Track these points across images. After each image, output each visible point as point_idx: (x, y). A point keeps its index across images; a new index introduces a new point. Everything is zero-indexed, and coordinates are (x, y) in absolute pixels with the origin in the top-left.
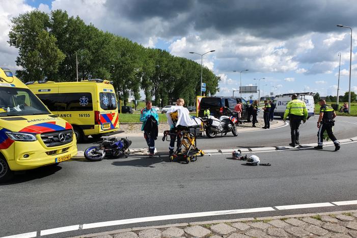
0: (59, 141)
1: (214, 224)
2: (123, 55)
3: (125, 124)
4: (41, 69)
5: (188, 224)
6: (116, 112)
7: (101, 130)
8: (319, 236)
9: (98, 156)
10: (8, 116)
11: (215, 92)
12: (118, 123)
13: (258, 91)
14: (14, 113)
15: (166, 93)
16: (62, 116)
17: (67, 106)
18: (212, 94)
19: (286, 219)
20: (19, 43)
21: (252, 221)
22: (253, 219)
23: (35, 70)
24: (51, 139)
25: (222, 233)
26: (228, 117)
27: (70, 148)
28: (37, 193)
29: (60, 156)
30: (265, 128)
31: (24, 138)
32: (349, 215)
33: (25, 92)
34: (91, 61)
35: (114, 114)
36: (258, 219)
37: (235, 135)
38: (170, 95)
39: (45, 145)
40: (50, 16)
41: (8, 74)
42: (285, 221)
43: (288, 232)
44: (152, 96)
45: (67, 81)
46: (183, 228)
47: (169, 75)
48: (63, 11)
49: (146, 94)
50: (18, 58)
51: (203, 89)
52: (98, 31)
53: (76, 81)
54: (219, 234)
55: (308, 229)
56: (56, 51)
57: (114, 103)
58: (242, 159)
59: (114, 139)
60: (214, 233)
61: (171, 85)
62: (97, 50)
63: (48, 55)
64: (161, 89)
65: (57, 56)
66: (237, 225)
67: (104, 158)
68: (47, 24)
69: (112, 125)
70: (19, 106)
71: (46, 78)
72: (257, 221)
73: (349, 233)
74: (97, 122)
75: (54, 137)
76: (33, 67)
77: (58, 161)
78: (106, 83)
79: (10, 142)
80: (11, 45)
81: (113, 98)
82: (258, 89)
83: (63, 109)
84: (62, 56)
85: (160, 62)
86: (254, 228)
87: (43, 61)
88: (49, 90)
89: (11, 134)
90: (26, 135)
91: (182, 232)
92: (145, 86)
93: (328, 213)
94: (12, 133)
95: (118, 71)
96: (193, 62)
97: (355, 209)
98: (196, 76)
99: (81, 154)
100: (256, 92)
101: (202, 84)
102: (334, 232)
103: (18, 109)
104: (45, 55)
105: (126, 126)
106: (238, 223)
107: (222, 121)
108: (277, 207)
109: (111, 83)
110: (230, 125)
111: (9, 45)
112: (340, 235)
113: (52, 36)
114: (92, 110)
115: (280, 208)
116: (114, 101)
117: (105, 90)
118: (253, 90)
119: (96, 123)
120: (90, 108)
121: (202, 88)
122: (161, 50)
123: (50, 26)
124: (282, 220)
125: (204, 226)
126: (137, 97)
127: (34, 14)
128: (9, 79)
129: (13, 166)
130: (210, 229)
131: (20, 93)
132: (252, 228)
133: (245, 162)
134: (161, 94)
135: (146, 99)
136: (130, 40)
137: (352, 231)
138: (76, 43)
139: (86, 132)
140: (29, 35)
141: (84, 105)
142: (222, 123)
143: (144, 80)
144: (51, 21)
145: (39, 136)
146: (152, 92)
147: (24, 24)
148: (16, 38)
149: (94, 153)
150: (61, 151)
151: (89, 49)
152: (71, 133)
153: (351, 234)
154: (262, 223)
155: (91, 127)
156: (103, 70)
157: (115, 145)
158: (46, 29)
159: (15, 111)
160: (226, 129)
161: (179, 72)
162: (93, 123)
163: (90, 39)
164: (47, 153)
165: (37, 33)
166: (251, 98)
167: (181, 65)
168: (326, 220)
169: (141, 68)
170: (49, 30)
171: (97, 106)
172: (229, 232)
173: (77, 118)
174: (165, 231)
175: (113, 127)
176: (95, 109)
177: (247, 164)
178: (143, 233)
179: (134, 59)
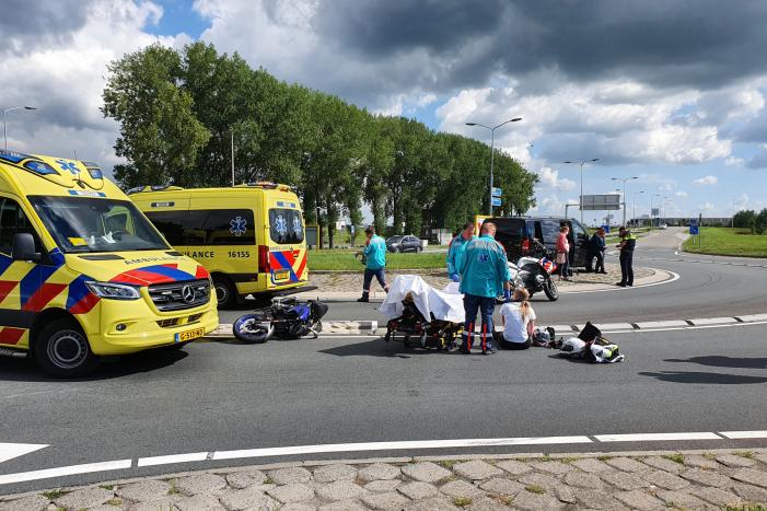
0: (182, 301)
1: (461, 461)
2: (329, 131)
3: (324, 273)
4: (162, 162)
5: (411, 459)
6: (302, 247)
7: (270, 284)
8: (669, 490)
9: (260, 333)
10: (92, 252)
11: (527, 207)
12: (306, 269)
13: (621, 206)
14: (102, 247)
15: (416, 211)
16: (195, 255)
17: (208, 236)
18: (519, 212)
19: (609, 458)
20: (121, 110)
21: (540, 460)
22: (541, 455)
23: (149, 163)
24: (168, 296)
25: (473, 476)
26: (536, 260)
27: (204, 316)
28: (138, 397)
29: (184, 330)
30: (622, 284)
31: (119, 294)
32: (747, 456)
33: (124, 208)
34: (262, 144)
35: (297, 252)
36: (551, 456)
37: (552, 299)
38: (426, 214)
39: (156, 308)
40: (183, 56)
41: (94, 173)
42: (608, 461)
43: (605, 481)
44: (387, 216)
45: (214, 187)
46: (400, 465)
47: (425, 172)
48: (207, 45)
49: (375, 211)
50: (120, 140)
51: (495, 201)
52: (276, 81)
53: (230, 185)
54: (466, 478)
55: (649, 478)
56: (191, 125)
57: (298, 231)
58: (553, 345)
59: (292, 301)
60: (457, 475)
61: (430, 193)
62: (275, 121)
63: (176, 134)
64: (407, 203)
65: (193, 135)
66: (505, 465)
67: (271, 338)
68: (175, 72)
69: (292, 274)
70: (111, 233)
71: (171, 179)
72: (548, 460)
73: (732, 489)
74: (264, 267)
75: (173, 293)
76: (145, 158)
77: (180, 340)
78: (282, 190)
79: (94, 301)
80: (106, 115)
81: (297, 221)
82: (621, 201)
83: (199, 242)
84: (204, 134)
85: (404, 144)
86: (539, 471)
87: (165, 147)
88: (172, 204)
89: (96, 285)
90: (123, 287)
91: (397, 472)
92: (372, 195)
93: (701, 452)
94: (97, 283)
95: (316, 166)
96: (478, 143)
97: (763, 446)
98: (483, 173)
99: (227, 330)
100: (617, 207)
101: (494, 190)
102: (702, 485)
103: (109, 239)
104: (171, 132)
105: (324, 278)
106: (510, 462)
107: (522, 268)
108: (599, 437)
109: (292, 190)
110: (539, 277)
111: (103, 114)
112: (713, 490)
113: (184, 93)
114: (254, 244)
115: (602, 438)
116: (299, 225)
117: (280, 204)
118: (611, 203)
119: (262, 269)
120: (250, 240)
121: (492, 199)
122: (407, 120)
123: (181, 75)
124: (600, 459)
125: (442, 464)
126: (355, 218)
127: (152, 52)
128: (96, 183)
129: (97, 347)
130: (451, 469)
131: (116, 210)
132: (535, 471)
133: (558, 352)
134: (405, 211)
135: (375, 222)
136: (342, 100)
137: (741, 485)
138: (233, 107)
139: (242, 287)
140: (142, 94)
141: (238, 233)
142: (523, 272)
143: (371, 183)
144: (184, 65)
145: (145, 290)
146: (386, 207)
147: (133, 74)
148: (116, 102)
149: (253, 326)
150: (185, 321)
151: (258, 120)
152: (207, 286)
153: (737, 489)
154: (559, 462)
155: (252, 277)
156: (286, 164)
157: (294, 311)
158: (174, 82)
159: (104, 242)
160: (532, 284)
161: (444, 164)
162: (256, 271)
163: (260, 98)
164: (159, 322)
165: (156, 90)
166: (608, 220)
167: (450, 149)
168: (694, 463)
169: (365, 158)
170: (180, 83)
171: (264, 236)
172: (488, 475)
173: (224, 259)
174: (364, 469)
175: (295, 277)
176: (259, 242)
177: (561, 356)
178: (322, 470)
179: (349, 140)
